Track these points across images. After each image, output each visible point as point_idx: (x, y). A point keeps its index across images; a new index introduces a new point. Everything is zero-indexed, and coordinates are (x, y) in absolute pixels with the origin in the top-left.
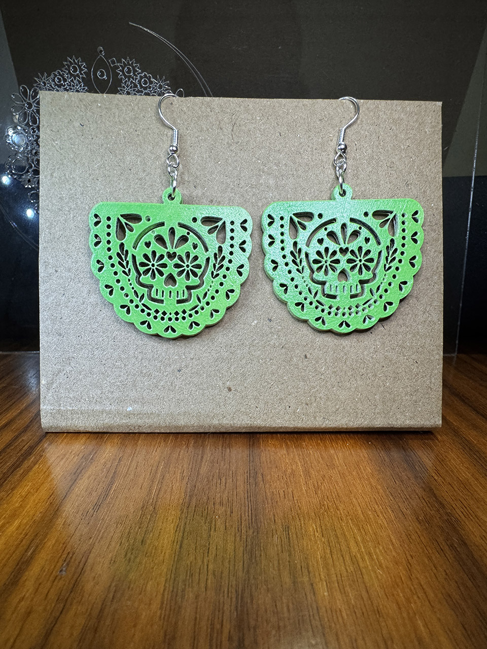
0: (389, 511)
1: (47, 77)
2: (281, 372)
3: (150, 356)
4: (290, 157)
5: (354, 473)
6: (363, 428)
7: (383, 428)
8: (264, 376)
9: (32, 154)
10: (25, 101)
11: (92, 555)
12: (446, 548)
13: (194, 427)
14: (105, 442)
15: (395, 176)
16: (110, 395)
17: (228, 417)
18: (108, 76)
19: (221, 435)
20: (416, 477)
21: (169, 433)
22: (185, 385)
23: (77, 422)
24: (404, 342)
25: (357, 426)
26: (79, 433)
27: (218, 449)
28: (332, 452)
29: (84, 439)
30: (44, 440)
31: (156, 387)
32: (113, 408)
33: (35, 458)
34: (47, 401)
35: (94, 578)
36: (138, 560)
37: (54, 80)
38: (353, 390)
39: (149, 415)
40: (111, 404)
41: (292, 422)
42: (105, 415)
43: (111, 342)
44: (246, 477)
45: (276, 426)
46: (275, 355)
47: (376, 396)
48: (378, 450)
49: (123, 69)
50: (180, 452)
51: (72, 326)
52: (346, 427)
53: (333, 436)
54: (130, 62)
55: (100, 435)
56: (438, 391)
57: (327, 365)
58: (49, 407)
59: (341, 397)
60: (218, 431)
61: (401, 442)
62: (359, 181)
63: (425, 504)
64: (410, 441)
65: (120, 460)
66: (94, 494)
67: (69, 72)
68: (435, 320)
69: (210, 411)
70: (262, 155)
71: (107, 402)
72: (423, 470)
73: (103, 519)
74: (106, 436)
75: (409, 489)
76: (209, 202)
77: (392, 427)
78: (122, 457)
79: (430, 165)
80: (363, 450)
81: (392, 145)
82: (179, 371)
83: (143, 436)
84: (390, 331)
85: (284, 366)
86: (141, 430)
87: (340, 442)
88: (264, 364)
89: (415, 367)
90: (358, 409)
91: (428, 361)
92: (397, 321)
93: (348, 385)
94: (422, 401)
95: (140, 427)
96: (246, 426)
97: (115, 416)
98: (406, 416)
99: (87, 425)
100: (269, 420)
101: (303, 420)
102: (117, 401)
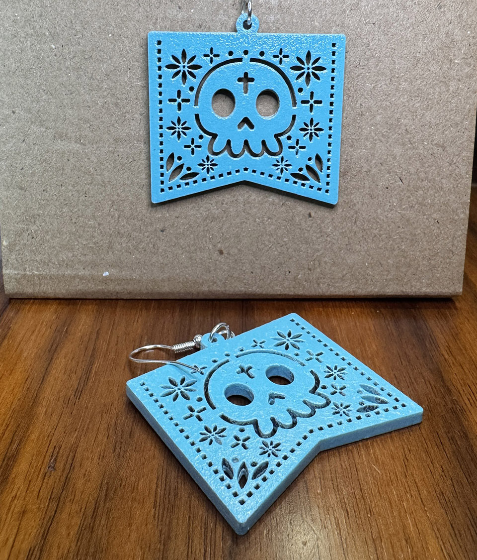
2: (280, 232)
3: (128, 214)
8: (261, 237)
11: (79, 450)
12: (446, 442)
13: (180, 293)
14: (79, 310)
16: (82, 258)
17: (219, 283)
21: (152, 300)
22: (169, 247)
23: (45, 288)
24: (425, 199)
29: (54, 306)
31: (136, 248)
32: (87, 273)
34: (10, 265)
35: (85, 475)
36: (128, 454)
38: (363, 253)
39: (129, 281)
40: (84, 269)
41: (292, 289)
42: (77, 280)
43: (82, 198)
45: (274, 293)
46: (274, 213)
47: (389, 261)
48: (387, 321)
51: (36, 178)
52: (353, 294)
53: (337, 303)
56: (461, 255)
57: (334, 225)
58: (13, 272)
60: (207, 298)
61: (413, 310)
63: (430, 388)
65: (98, 334)
66: (74, 377)
69: (199, 277)
71: (79, 267)
72: (434, 346)
73: (86, 408)
74: (80, 303)
75: (416, 371)
78: (100, 328)
80: (370, 320)
82: (162, 231)
84: (409, 186)
85: (284, 226)
86: (119, 297)
87: (345, 310)
88: (261, 224)
89: (436, 228)
90: (368, 275)
91: (451, 220)
92: (418, 175)
93: (358, 247)
94: (441, 266)
95: (117, 293)
96: (239, 293)
97: (89, 281)
98: (421, 283)
99: (58, 291)
100: (266, 287)
101: (304, 287)
102: (91, 265)
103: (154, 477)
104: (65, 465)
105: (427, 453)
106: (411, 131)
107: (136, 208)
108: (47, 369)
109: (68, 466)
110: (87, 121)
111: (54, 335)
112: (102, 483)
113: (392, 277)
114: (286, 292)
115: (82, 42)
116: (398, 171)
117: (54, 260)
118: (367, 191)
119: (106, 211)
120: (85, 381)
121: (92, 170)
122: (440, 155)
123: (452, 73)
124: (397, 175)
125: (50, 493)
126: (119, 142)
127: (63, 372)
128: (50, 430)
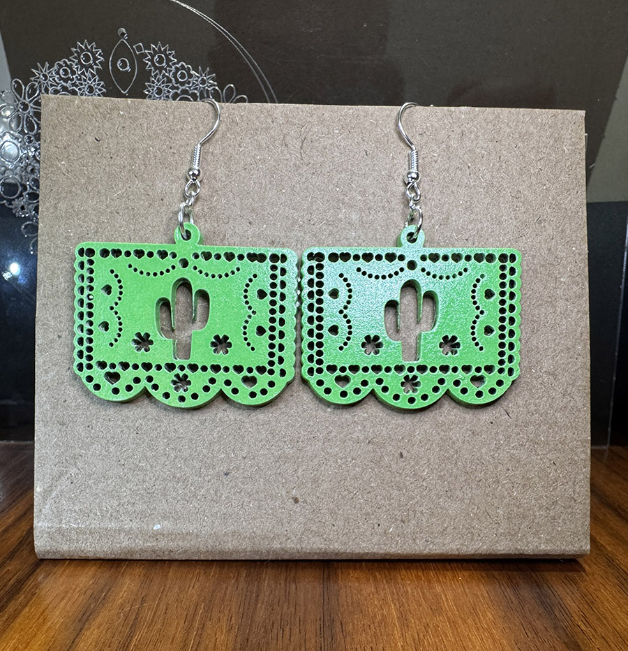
1: (49, 68)
2: (366, 477)
4: (380, 183)
5: (469, 621)
6: (481, 555)
7: (509, 555)
9: (27, 172)
10: (19, 101)
13: (246, 552)
14: (122, 575)
15: (523, 209)
18: (132, 66)
19: (284, 564)
21: (212, 561)
24: (537, 435)
25: (473, 552)
26: (86, 560)
27: (280, 584)
28: (438, 589)
29: (93, 569)
30: (38, 570)
31: (195, 496)
32: (134, 525)
33: (25, 597)
34: (43, 516)
37: (58, 73)
39: (184, 536)
44: (318, 626)
45: (361, 551)
46: (359, 453)
48: (502, 586)
49: (153, 57)
50: (227, 588)
52: (457, 553)
53: (440, 566)
54: (162, 49)
55: (115, 564)
56: (585, 504)
57: (431, 467)
58: (46, 524)
59: (450, 511)
60: (279, 559)
64: (546, 574)
65: (143, 601)
67: (80, 61)
68: (580, 405)
70: (341, 180)
71: (126, 519)
72: (566, 616)
74: (125, 565)
76: (269, 242)
77: (521, 554)
78: (146, 595)
79: (570, 195)
80: (482, 587)
81: (518, 168)
82: (226, 474)
83: (175, 565)
84: (517, 420)
85: (371, 468)
86: (172, 557)
88: (343, 466)
89: (552, 469)
90: (474, 528)
91: (569, 461)
92: (527, 408)
93: (460, 494)
94: (562, 518)
95: (171, 552)
96: (318, 551)
97: (137, 537)
98: (540, 538)
99: (98, 549)
100: (350, 543)
101: (397, 543)
102: (140, 516)
107: (196, 447)
108: (73, 642)
111: (88, 603)
113: (503, 531)
114: (375, 551)
116: (503, 403)
117: (96, 510)
118: (468, 427)
119: (161, 450)
122: (551, 384)
123: (558, 292)
124: (502, 407)
127: (93, 645)
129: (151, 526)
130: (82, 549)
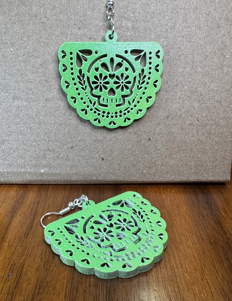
0: (194, 236)
2: (134, 149)
3: (54, 139)
4: (142, 7)
5: (176, 211)
6: (183, 181)
7: (195, 181)
8: (124, 151)
11: (25, 266)
12: (224, 261)
13: (82, 181)
14: (29, 190)
15: (211, 21)
16: (30, 163)
17: (102, 175)
19: (98, 185)
20: (212, 214)
21: (67, 184)
22: (75, 157)
23: (10, 179)
24: (210, 130)
25: (179, 181)
26: (12, 184)
27: (96, 195)
28: (164, 196)
29: (16, 188)
31: (58, 157)
32: (32, 170)
35: (27, 280)
36: (51, 268)
38: (178, 159)
39: (54, 174)
40: (31, 168)
41: (141, 178)
42: (27, 174)
43: (29, 131)
45: (131, 180)
46: (131, 138)
47: (192, 163)
48: (191, 195)
51: (4, 120)
52: (173, 181)
53: (165, 186)
55: (25, 186)
57: (163, 144)
59: (170, 163)
60: (96, 183)
61: (205, 190)
62: (187, 25)
63: (215, 231)
65: (38, 203)
66: (24, 226)
69: (91, 172)
70: (123, 6)
71: (28, 167)
72: (216, 209)
73: (30, 243)
74: (29, 186)
75: (207, 222)
76: (89, 39)
77: (201, 181)
78: (39, 200)
80: (182, 195)
82: (72, 148)
83: (51, 186)
84: (202, 123)
85: (136, 145)
86: (49, 183)
87: (169, 190)
88: (124, 144)
89: (216, 145)
90: (180, 171)
91: (224, 141)
92: (207, 117)
93: (175, 156)
94: (219, 166)
95: (49, 181)
96: (113, 180)
97: (33, 175)
98: (209, 175)
99: (17, 180)
100: (127, 177)
101: (147, 177)
102: (34, 166)
103: (66, 281)
104: (17, 275)
105: (214, 267)
106: (203, 94)
107: (58, 136)
108: (10, 222)
109: (18, 275)
110: (31, 90)
111: (15, 204)
112: (36, 285)
113: (193, 172)
114: (137, 180)
115: (28, 47)
116: (196, 116)
117: (15, 164)
118: (180, 127)
119: (42, 137)
120: (30, 228)
121: (34, 116)
122: (219, 107)
123: (225, 63)
124: (196, 117)
125: (8, 291)
126: (48, 101)
127: (19, 223)
128: (10, 255)
129: (39, 171)
130: (10, 180)
